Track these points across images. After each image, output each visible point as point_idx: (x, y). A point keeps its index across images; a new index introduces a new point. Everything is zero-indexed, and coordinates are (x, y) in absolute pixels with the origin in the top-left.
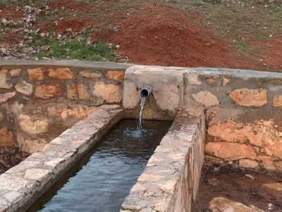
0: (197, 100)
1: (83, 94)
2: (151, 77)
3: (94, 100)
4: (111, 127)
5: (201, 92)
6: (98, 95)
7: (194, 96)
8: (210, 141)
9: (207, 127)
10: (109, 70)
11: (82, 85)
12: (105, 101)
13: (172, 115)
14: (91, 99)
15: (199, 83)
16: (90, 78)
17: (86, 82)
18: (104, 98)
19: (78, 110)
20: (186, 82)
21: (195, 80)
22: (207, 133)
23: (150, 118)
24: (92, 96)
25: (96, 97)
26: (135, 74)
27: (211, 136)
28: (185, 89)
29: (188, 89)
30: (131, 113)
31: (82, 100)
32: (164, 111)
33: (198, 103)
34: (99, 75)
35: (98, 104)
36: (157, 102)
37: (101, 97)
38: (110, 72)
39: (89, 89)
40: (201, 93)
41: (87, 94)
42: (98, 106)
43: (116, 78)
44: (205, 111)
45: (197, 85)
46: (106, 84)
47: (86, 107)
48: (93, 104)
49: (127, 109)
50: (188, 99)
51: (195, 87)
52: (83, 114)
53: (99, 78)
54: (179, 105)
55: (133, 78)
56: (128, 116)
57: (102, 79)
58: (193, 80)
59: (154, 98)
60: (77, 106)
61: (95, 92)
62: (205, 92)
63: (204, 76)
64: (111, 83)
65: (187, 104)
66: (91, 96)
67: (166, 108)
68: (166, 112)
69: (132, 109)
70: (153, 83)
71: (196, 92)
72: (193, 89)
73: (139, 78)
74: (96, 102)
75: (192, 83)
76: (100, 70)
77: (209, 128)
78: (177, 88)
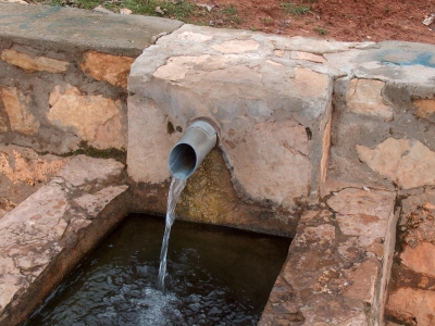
0: (374, 166)
1: (19, 117)
2: (215, 94)
3: (54, 139)
4: (60, 275)
5: (391, 141)
6: (64, 124)
7: (364, 152)
8: (405, 285)
9: (400, 245)
10: (88, 50)
11: (14, 91)
12: (84, 143)
13: (285, 219)
14: (45, 134)
15: (386, 112)
16: (35, 72)
17: (25, 84)
18: (80, 133)
19: (11, 162)
20: (340, 107)
21: (371, 103)
22: (397, 260)
23: (214, 220)
24: (46, 125)
25: (57, 130)
26: (161, 81)
27: (411, 272)
28: (334, 128)
29: (344, 129)
30: (153, 200)
31: (21, 134)
32: (257, 204)
33: (376, 175)
34: (62, 66)
35: (65, 150)
36: (236, 174)
37: (72, 132)
38: (91, 57)
39: (34, 104)
40: (391, 146)
41: (31, 118)
42: (65, 155)
43: (111, 77)
44: (398, 203)
45: (376, 119)
46: (83, 93)
47: (32, 154)
48: (50, 148)
49: (141, 184)
50: (344, 162)
51: (369, 125)
52: (27, 174)
53: (63, 74)
54: (310, 188)
55: (155, 92)
56: (142, 207)
57: (71, 77)
58: (368, 101)
59: (224, 162)
60: (7, 149)
61: (53, 116)
62: (405, 142)
63: (404, 90)
64: (96, 93)
65: (338, 175)
66: (42, 126)
67: (265, 196)
68: (266, 208)
69: (156, 186)
70: (221, 114)
71: (373, 140)
72: (362, 131)
73: (174, 93)
74: (58, 145)
75: (359, 111)
76: (61, 50)
77: (407, 249)
78: (304, 138)
